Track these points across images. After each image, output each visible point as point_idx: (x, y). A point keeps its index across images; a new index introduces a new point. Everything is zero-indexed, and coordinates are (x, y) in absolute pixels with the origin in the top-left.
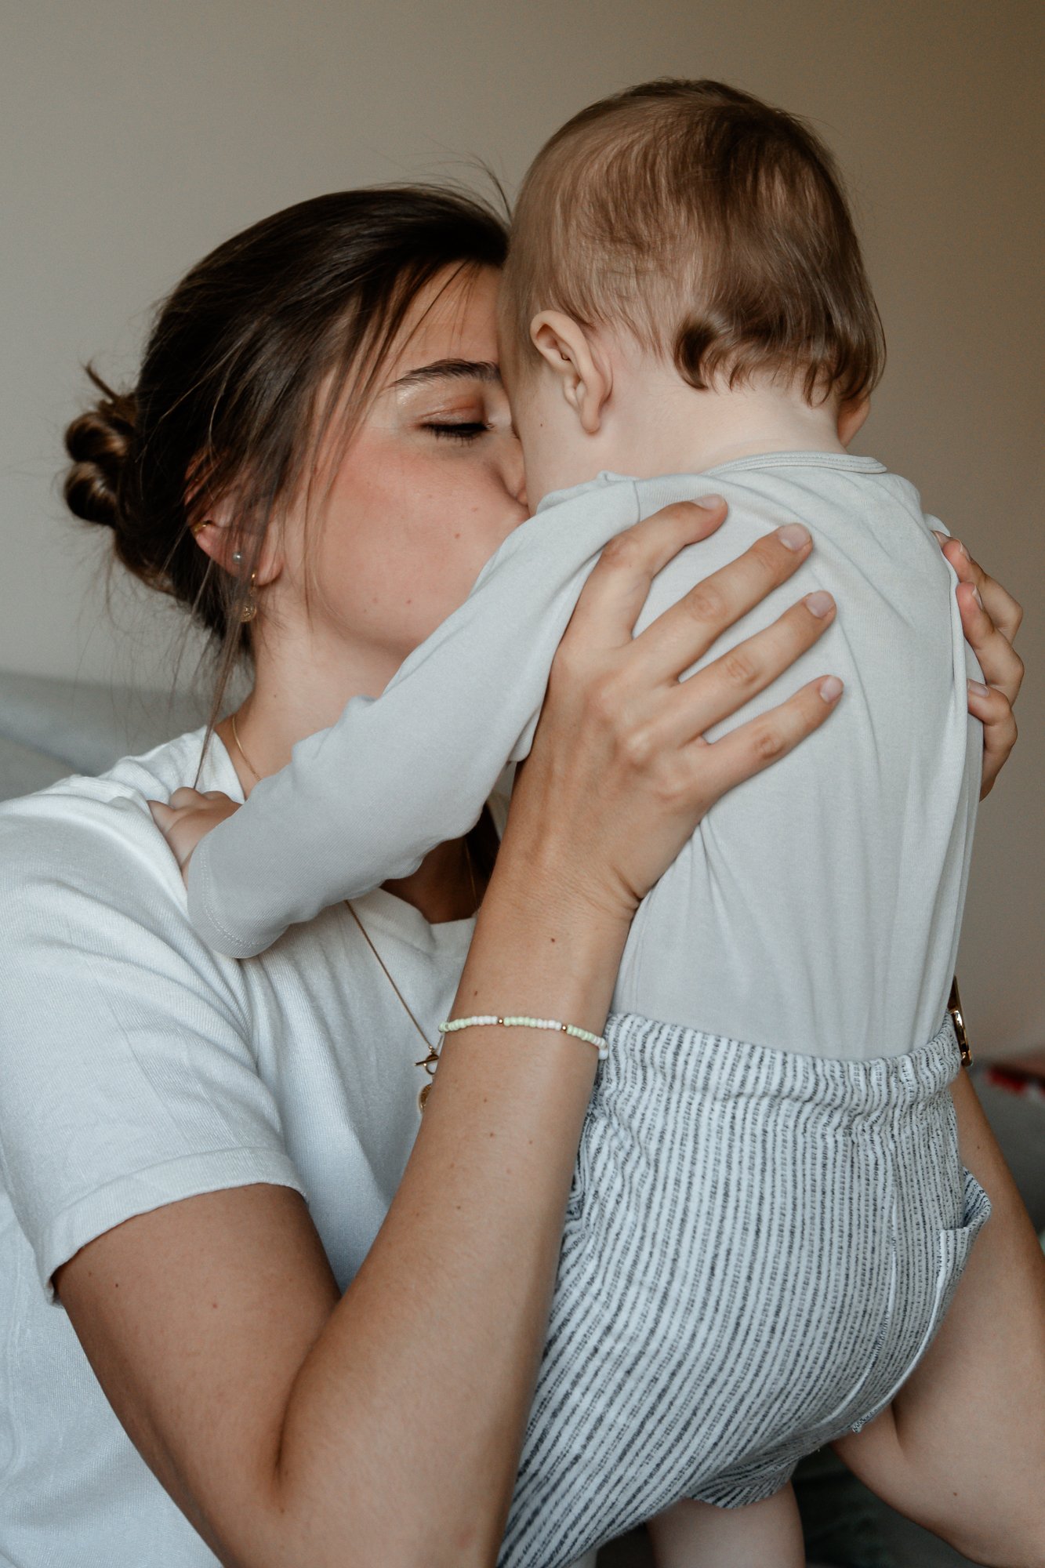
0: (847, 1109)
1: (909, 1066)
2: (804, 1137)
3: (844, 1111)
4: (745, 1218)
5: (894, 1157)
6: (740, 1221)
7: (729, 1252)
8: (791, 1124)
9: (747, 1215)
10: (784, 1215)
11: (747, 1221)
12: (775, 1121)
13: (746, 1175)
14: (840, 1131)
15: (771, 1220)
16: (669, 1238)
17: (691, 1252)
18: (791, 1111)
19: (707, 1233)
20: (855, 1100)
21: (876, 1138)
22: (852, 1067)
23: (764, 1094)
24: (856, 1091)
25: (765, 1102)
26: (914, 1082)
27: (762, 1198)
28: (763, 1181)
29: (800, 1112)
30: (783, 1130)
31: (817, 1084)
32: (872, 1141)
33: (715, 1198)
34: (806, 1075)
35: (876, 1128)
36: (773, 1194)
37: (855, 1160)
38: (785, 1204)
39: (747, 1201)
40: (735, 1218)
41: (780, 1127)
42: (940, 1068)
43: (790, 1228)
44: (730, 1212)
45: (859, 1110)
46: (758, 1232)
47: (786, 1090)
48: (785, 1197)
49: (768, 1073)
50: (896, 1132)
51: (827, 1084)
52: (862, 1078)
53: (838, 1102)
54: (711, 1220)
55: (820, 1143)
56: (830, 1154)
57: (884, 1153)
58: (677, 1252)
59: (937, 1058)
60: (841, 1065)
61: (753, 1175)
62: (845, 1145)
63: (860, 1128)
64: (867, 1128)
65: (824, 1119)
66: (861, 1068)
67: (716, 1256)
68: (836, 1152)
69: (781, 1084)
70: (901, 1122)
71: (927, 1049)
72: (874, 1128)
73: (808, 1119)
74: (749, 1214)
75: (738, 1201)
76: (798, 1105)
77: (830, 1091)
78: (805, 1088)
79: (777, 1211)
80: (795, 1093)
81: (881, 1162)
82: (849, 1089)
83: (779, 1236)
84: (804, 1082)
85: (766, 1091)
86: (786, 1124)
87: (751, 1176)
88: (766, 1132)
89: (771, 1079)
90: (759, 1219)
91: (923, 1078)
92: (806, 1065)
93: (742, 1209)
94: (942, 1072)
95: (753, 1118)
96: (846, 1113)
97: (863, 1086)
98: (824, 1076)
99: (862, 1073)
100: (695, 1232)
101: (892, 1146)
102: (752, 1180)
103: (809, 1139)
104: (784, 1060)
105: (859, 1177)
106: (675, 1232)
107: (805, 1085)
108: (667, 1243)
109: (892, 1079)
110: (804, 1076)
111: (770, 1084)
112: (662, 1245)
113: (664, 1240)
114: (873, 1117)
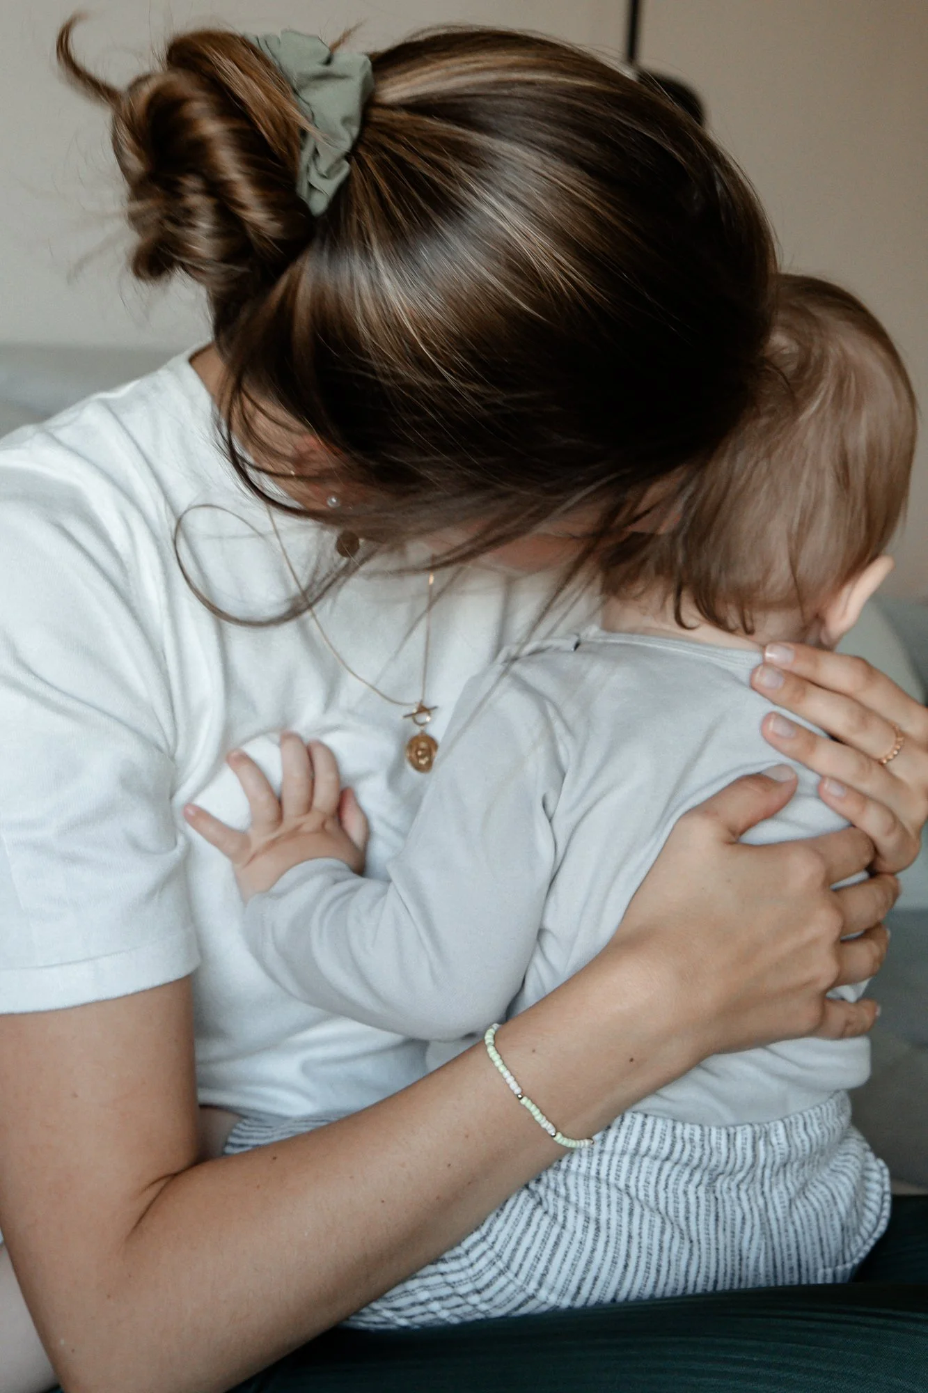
0: (706, 1169)
1: (781, 1130)
2: (666, 1192)
3: (704, 1171)
4: (615, 1252)
5: (763, 1212)
6: (610, 1255)
7: (596, 1279)
8: (653, 1180)
9: (617, 1251)
10: (651, 1254)
11: (616, 1255)
12: (637, 1177)
13: (614, 1216)
14: (702, 1189)
15: (639, 1257)
16: (541, 1255)
17: (559, 1272)
18: (652, 1168)
19: (577, 1259)
20: (714, 1161)
21: (743, 1196)
22: (714, 1131)
23: (623, 1153)
24: (715, 1153)
25: (626, 1159)
26: (785, 1144)
27: (630, 1237)
28: (630, 1222)
29: (660, 1170)
30: (644, 1186)
31: (673, 1145)
32: (739, 1198)
33: (587, 1232)
34: (663, 1137)
35: (743, 1187)
36: (640, 1235)
37: (721, 1214)
38: (651, 1245)
39: (617, 1238)
40: (605, 1251)
41: (641, 1184)
42: (818, 1132)
43: (656, 1266)
44: (601, 1245)
45: (720, 1170)
46: (626, 1266)
47: (643, 1149)
48: (652, 1239)
49: (627, 1133)
50: (766, 1189)
51: (684, 1146)
52: (724, 1142)
53: (695, 1162)
54: (583, 1249)
55: (682, 1198)
56: (693, 1209)
57: (751, 1209)
58: (547, 1269)
59: (815, 1122)
60: (702, 1129)
61: (621, 1216)
62: (707, 1200)
63: (725, 1186)
64: (733, 1186)
65: (686, 1176)
66: (724, 1132)
67: (583, 1279)
68: (698, 1207)
69: (639, 1143)
70: (773, 1180)
71: (806, 1114)
72: (741, 1187)
73: (669, 1176)
74: (619, 1250)
75: (608, 1236)
76: (657, 1164)
77: (687, 1153)
78: (662, 1148)
79: (644, 1250)
80: (652, 1153)
81: (748, 1216)
82: (707, 1152)
83: (645, 1272)
84: (660, 1143)
85: (625, 1149)
86: (648, 1180)
87: (619, 1218)
88: (629, 1187)
89: (629, 1139)
90: (628, 1256)
91: (798, 1141)
92: (664, 1128)
93: (612, 1244)
94: (820, 1136)
95: (616, 1174)
96: (707, 1173)
97: (724, 1150)
98: (683, 1138)
99: (724, 1136)
100: (566, 1256)
101: (761, 1201)
102: (621, 1221)
103: (671, 1195)
104: (643, 1122)
105: (724, 1230)
106: (547, 1251)
107: (661, 1145)
108: (539, 1259)
109: (761, 1144)
110: (661, 1137)
111: (628, 1143)
112: (534, 1260)
113: (536, 1256)
114: (740, 1176)
